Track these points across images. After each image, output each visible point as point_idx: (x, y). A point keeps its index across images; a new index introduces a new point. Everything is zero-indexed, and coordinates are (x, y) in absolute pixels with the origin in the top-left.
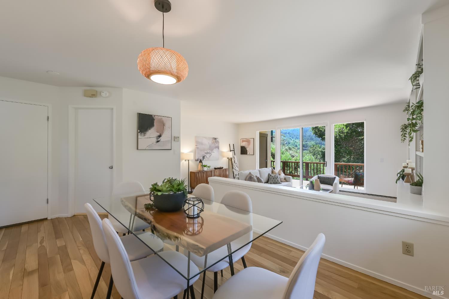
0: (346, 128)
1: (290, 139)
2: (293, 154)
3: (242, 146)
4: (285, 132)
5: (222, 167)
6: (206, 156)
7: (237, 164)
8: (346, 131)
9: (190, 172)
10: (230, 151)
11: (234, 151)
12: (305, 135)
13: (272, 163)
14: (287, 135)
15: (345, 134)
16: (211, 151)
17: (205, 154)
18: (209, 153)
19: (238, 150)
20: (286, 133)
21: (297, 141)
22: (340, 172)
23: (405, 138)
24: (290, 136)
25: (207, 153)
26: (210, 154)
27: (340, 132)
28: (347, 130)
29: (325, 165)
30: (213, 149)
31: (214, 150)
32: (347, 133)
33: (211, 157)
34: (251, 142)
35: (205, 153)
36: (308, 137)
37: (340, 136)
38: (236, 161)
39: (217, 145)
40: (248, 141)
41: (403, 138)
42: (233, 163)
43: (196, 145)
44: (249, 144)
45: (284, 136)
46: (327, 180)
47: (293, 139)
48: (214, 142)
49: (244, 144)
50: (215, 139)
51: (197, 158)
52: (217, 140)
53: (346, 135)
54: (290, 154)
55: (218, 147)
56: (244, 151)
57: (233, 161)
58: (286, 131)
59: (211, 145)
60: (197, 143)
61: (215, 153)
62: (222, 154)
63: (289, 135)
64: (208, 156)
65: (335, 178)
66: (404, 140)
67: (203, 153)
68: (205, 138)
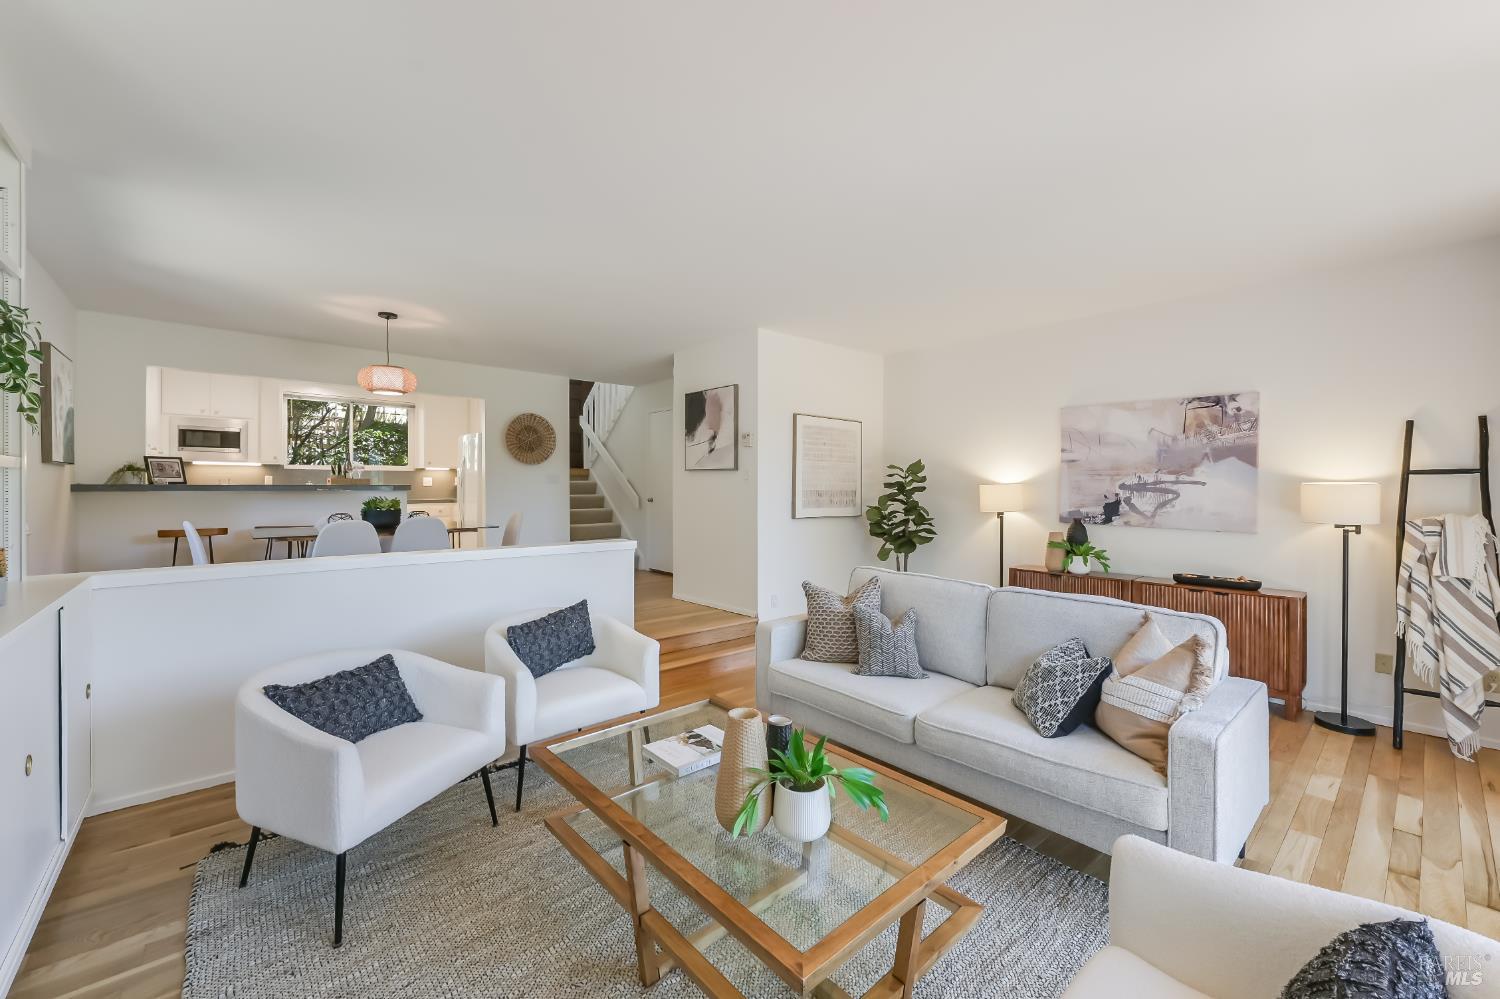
6: (1128, 501)
9: (1011, 570)
10: (1408, 473)
11: (1484, 472)
16: (1172, 478)
18: (1155, 490)
25: (1141, 488)
26: (1167, 491)
30: (1195, 466)
31: (1199, 470)
33: (1169, 508)
35: (1123, 487)
39: (1228, 438)
43: (1063, 450)
48: (1201, 425)
50: (1218, 401)
51: (1066, 511)
52: (1232, 407)
55: (1247, 454)
59: (1175, 439)
60: (1069, 436)
61: (1211, 488)
64: (1145, 502)
67: (1110, 489)
68: (1130, 407)
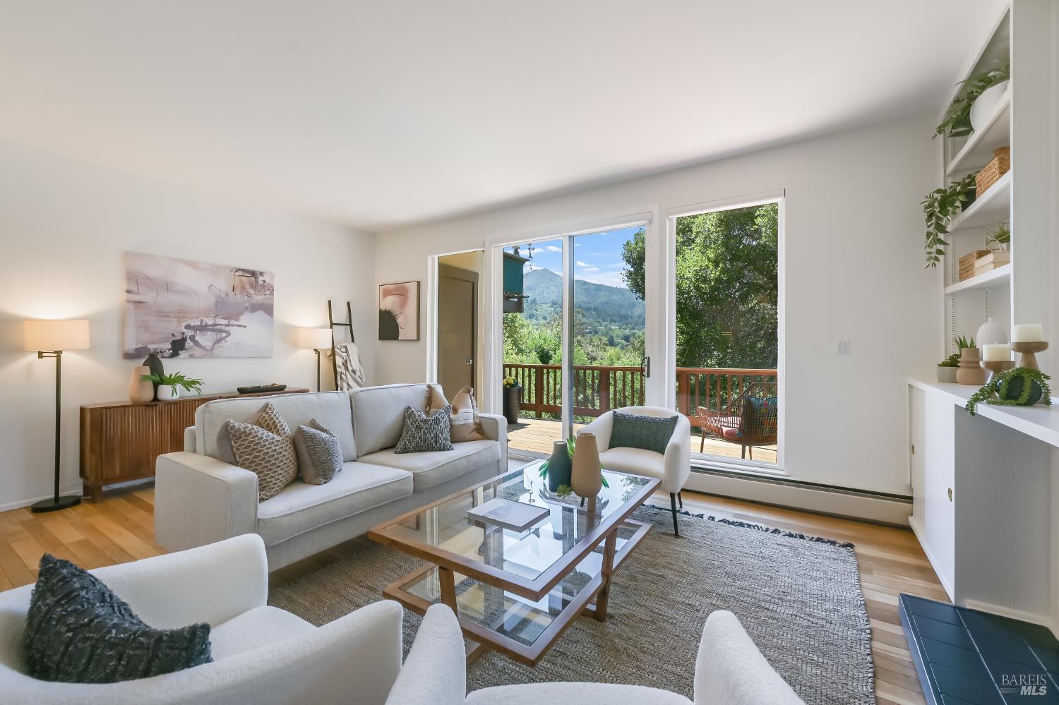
0: (716, 265)
1: (599, 322)
2: (594, 354)
3: (383, 309)
4: (588, 305)
5: (279, 383)
6: (192, 338)
7: (358, 373)
8: (713, 274)
10: (332, 325)
11: (350, 325)
12: (630, 314)
13: (507, 369)
14: (591, 313)
15: (713, 283)
16: (223, 322)
17: (189, 333)
18: (213, 330)
19: (368, 325)
20: (588, 309)
21: (613, 327)
22: (697, 397)
23: (941, 247)
24: (599, 317)
25: (203, 328)
26: (222, 331)
27: (697, 280)
28: (718, 273)
29: (645, 373)
30: (240, 314)
31: (242, 318)
32: (718, 280)
33: (223, 343)
34: (409, 295)
35: (188, 327)
36: (637, 319)
37: (697, 288)
38: (355, 364)
39: (259, 298)
40: (400, 291)
41: (933, 250)
42: (338, 369)
43: (128, 292)
44: (403, 304)
45: (584, 316)
46: (645, 432)
47: (604, 323)
48: (243, 288)
49: (389, 303)
50: (253, 274)
51: (131, 346)
52: (261, 279)
53: (713, 289)
54: (588, 354)
55: (268, 309)
56: (388, 327)
57: (339, 361)
58: (589, 303)
59: (227, 295)
60: (135, 280)
61: (249, 330)
62: (290, 337)
63: (597, 314)
64: (206, 339)
65: (675, 419)
66: (937, 259)
67: (177, 328)
68: (194, 265)
